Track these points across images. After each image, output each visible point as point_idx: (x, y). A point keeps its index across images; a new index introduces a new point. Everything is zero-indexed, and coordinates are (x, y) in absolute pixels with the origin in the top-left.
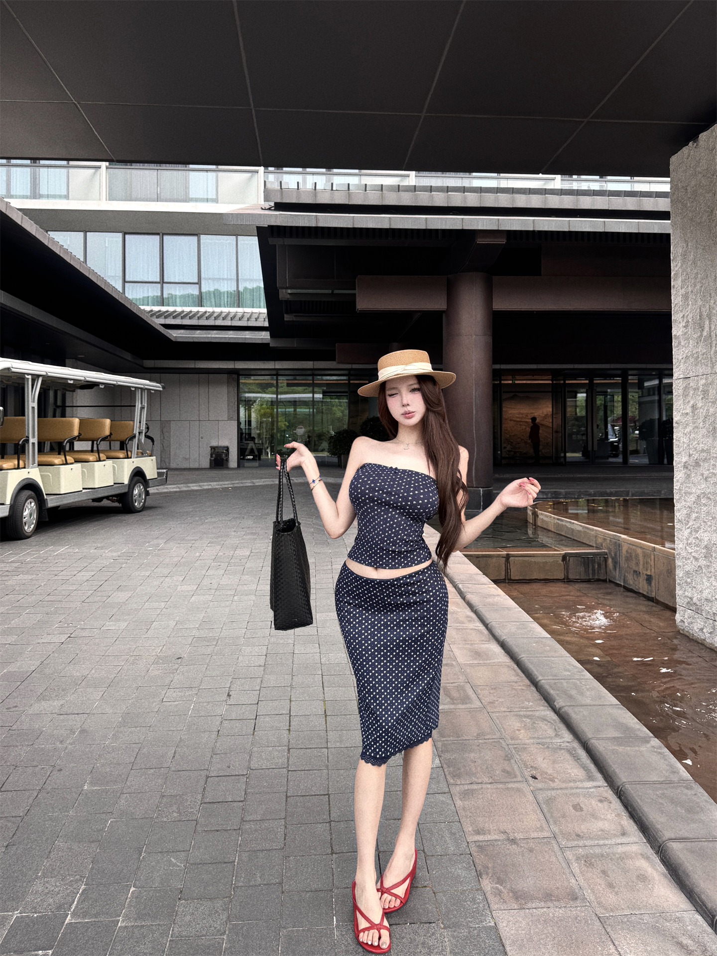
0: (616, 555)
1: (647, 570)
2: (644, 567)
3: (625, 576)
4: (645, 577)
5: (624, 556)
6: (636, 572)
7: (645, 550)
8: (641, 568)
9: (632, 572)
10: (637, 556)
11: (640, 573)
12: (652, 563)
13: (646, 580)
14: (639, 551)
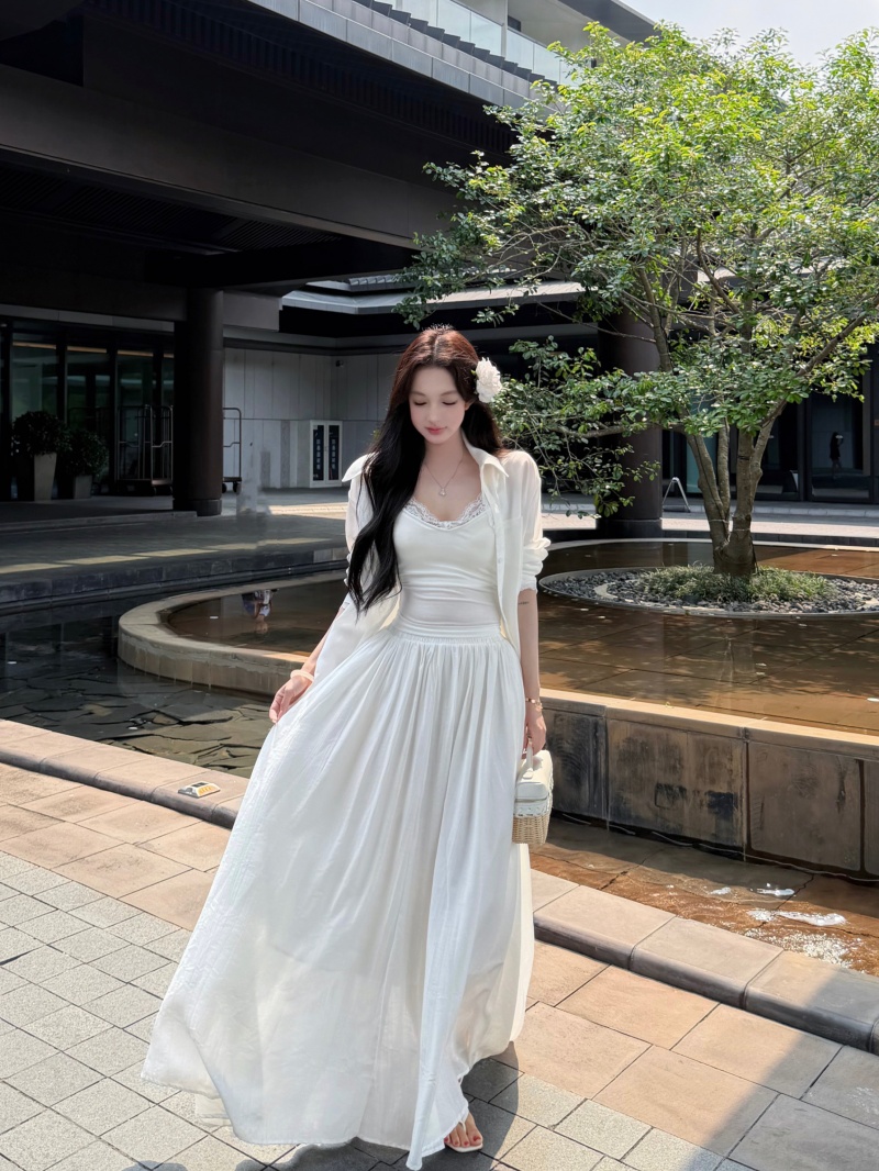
0: (579, 747)
1: (713, 781)
2: (700, 774)
3: (619, 798)
4: (708, 798)
5: (613, 750)
6: (669, 787)
7: (702, 737)
8: (688, 778)
9: (652, 789)
10: (670, 751)
11: (682, 790)
12: (737, 765)
13: (711, 806)
14: (681, 739)
